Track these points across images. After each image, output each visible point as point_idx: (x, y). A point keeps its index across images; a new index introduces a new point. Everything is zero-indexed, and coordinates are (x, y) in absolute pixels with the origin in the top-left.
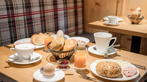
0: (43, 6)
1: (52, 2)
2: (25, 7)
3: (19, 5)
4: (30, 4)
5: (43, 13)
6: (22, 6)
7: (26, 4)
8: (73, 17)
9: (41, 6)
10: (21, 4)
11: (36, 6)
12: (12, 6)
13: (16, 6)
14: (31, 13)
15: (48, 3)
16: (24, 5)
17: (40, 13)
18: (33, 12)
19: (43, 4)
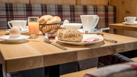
0: (74, 11)
1: (82, 8)
2: (57, 11)
3: (52, 8)
4: (62, 8)
5: (73, 17)
6: (55, 9)
7: (58, 8)
8: (104, 24)
9: (72, 11)
10: (53, 8)
11: (67, 11)
12: (46, 9)
13: (49, 9)
14: (62, 16)
15: (78, 9)
16: (57, 9)
17: (71, 17)
18: (64, 15)
19: (74, 9)
